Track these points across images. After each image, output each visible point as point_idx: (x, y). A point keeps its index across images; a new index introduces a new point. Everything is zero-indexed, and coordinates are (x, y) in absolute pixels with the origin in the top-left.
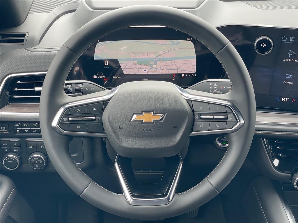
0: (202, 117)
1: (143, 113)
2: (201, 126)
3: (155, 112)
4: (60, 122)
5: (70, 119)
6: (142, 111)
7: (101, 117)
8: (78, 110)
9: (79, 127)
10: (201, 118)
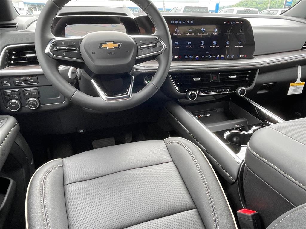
0: (142, 46)
1: (107, 43)
2: (142, 52)
3: (114, 42)
4: (52, 50)
5: (58, 48)
6: (106, 42)
7: (79, 48)
8: (63, 43)
9: (64, 54)
10: (141, 48)
